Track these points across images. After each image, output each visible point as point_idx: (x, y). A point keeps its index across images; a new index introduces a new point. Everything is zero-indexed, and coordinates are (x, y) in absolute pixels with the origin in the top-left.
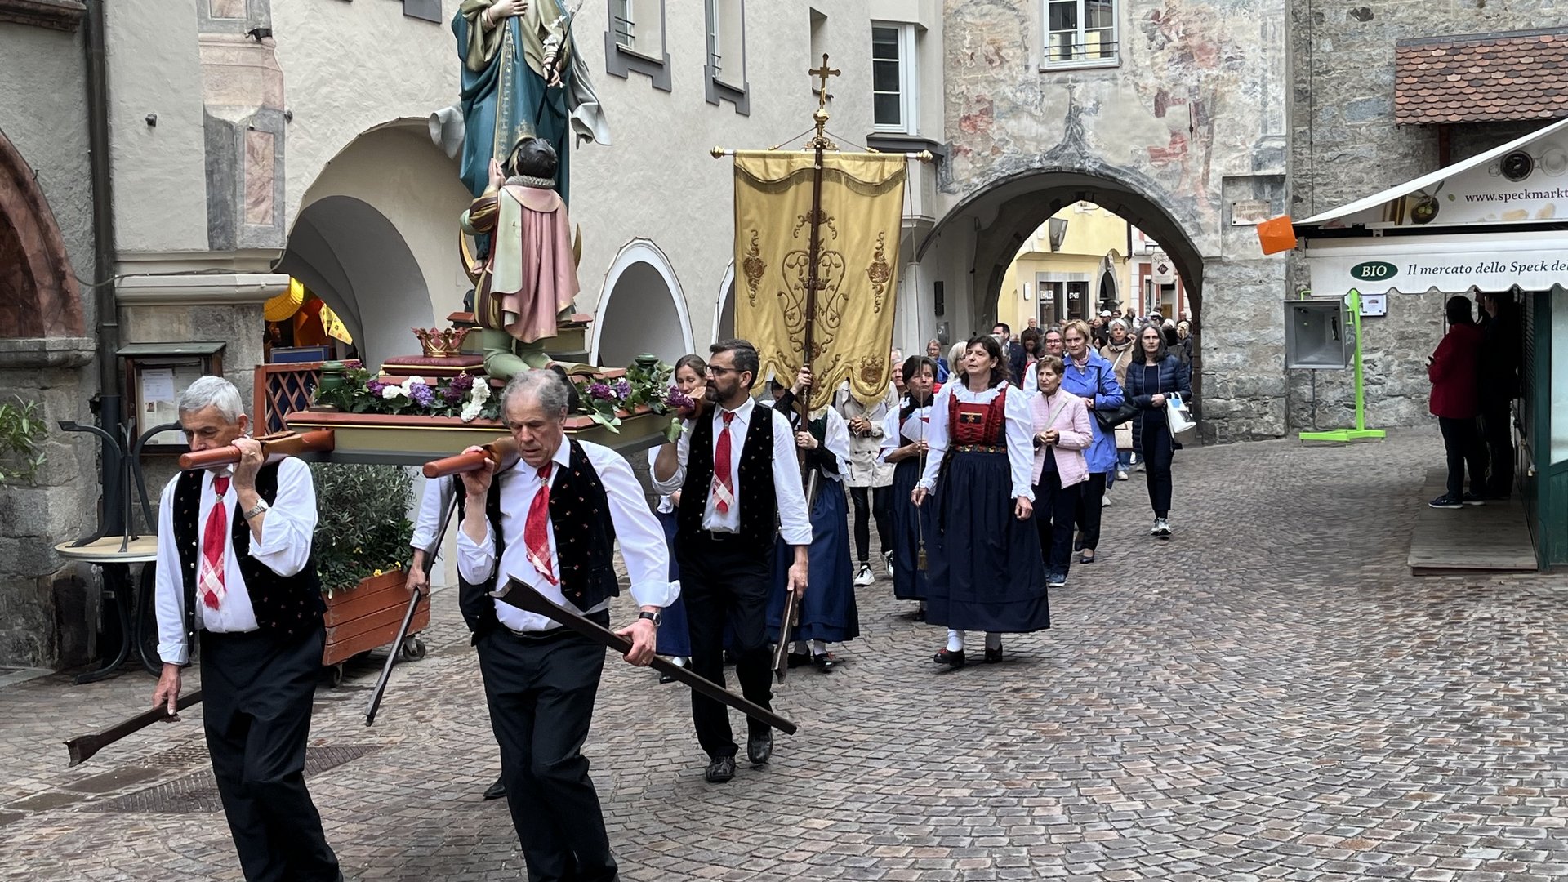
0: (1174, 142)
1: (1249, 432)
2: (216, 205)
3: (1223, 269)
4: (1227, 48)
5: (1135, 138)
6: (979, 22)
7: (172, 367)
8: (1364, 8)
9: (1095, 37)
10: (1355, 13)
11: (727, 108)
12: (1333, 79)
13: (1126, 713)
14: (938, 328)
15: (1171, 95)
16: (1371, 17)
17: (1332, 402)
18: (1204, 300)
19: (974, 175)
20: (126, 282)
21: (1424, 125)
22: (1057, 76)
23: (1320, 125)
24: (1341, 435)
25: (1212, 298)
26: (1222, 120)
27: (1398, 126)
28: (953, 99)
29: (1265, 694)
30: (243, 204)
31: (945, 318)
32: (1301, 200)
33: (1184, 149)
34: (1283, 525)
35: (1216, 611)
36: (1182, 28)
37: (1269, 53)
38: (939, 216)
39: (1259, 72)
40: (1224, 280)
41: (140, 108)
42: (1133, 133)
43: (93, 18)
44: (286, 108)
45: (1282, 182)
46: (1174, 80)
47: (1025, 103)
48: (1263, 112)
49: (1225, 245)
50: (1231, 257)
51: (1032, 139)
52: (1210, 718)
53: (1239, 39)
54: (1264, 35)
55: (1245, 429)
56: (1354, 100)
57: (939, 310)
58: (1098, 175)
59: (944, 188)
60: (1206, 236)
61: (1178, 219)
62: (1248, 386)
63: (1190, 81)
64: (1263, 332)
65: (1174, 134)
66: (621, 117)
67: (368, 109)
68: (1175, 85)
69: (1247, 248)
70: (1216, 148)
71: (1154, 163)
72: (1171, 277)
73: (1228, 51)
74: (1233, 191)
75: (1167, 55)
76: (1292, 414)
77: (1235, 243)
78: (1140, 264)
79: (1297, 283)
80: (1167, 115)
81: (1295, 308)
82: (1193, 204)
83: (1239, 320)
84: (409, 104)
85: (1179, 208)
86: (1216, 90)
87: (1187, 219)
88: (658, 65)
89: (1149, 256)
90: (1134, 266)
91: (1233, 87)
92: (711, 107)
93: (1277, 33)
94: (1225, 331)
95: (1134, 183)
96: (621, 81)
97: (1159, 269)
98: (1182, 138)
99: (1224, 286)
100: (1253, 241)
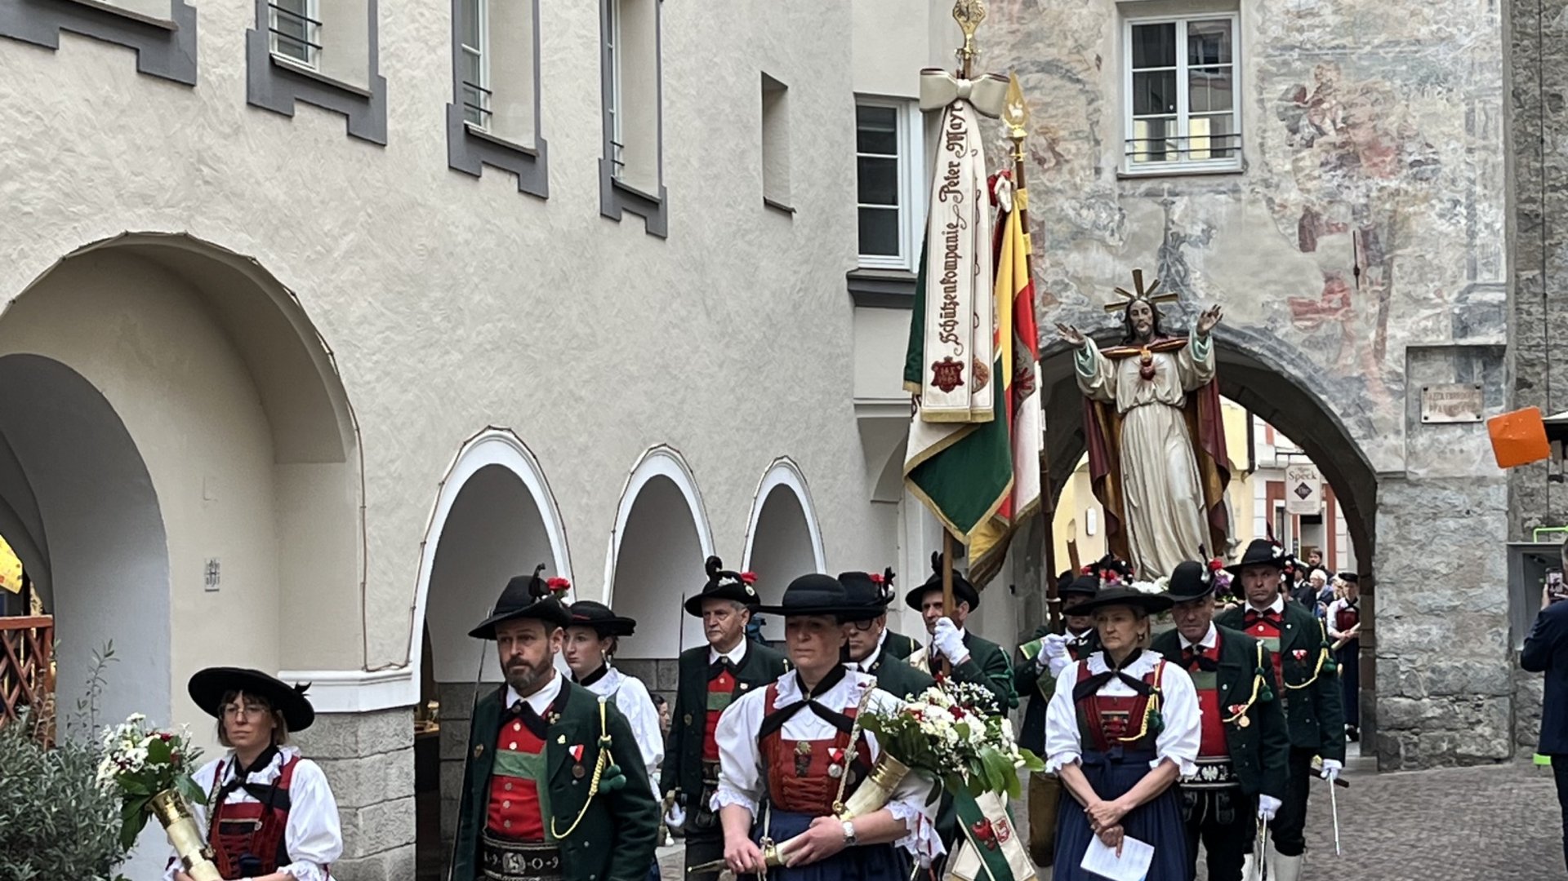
0: (1330, 291)
1: (1452, 751)
3: (1409, 491)
4: (1410, 147)
5: (1268, 282)
9: (1203, 127)
11: (632, 225)
15: (1324, 218)
18: (1379, 540)
22: (1145, 185)
23: (1559, 268)
25: (1391, 537)
26: (1405, 256)
32: (1530, 386)
33: (1345, 302)
36: (1341, 114)
37: (1478, 156)
39: (1462, 184)
40: (1411, 507)
42: (1265, 276)
45: (1501, 357)
46: (1329, 194)
47: (1096, 226)
48: (1470, 246)
49: (1412, 453)
50: (1422, 473)
51: (1105, 282)
53: (1431, 132)
54: (1470, 127)
55: (1445, 746)
60: (1381, 438)
61: (1337, 411)
62: (1449, 678)
63: (1355, 197)
64: (1472, 592)
65: (1329, 279)
66: (469, 236)
67: (77, 217)
68: (1330, 202)
69: (1445, 459)
70: (1396, 302)
71: (1298, 323)
72: (1315, 503)
73: (1413, 152)
74: (1423, 369)
75: (1318, 155)
76: (1521, 723)
77: (1426, 450)
78: (1268, 483)
79: (1525, 515)
80: (1318, 248)
81: (1524, 555)
82: (1360, 389)
83: (1435, 572)
84: (142, 211)
85: (1338, 395)
86: (1395, 211)
87: (1351, 411)
88: (528, 157)
89: (1282, 470)
90: (1257, 486)
91: (1423, 207)
92: (609, 223)
93: (1491, 125)
94: (1413, 590)
95: (1267, 353)
96: (470, 181)
97: (1297, 491)
98: (1341, 285)
99: (1409, 518)
100: (1457, 448)
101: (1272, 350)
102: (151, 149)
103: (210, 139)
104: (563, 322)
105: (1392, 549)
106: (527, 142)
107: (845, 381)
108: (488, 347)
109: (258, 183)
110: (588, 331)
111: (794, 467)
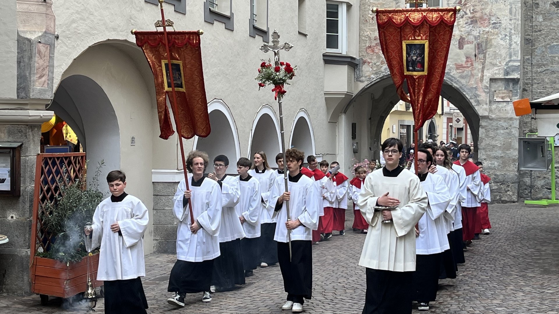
0: (467, 61)
1: (500, 199)
2: (21, 78)
3: (489, 121)
4: (493, 18)
8: (557, 2)
10: (554, 3)
11: (259, 39)
12: (543, 34)
14: (353, 145)
15: (466, 39)
17: (540, 186)
18: (480, 136)
19: (373, 74)
23: (536, 55)
24: (544, 202)
25: (484, 135)
26: (490, 51)
28: (363, 38)
30: (34, 78)
31: (357, 140)
32: (527, 91)
33: (472, 65)
36: (472, 8)
37: (513, 21)
38: (355, 93)
39: (508, 30)
40: (490, 127)
44: (56, 33)
45: (518, 82)
46: (468, 32)
48: (510, 48)
49: (491, 111)
50: (493, 116)
53: (499, 14)
54: (511, 13)
55: (498, 198)
56: (552, 44)
57: (354, 137)
59: (358, 79)
60: (482, 106)
61: (469, 98)
62: (500, 177)
63: (475, 33)
64: (508, 152)
65: (467, 58)
66: (210, 42)
67: (94, 35)
68: (468, 35)
69: (500, 112)
70: (487, 65)
71: (457, 71)
72: (462, 124)
73: (494, 20)
74: (494, 85)
75: (465, 21)
76: (521, 191)
77: (495, 109)
78: (447, 118)
79: (524, 129)
80: (464, 48)
81: (523, 141)
82: (476, 91)
83: (496, 146)
84: (113, 33)
85: (469, 93)
86: (487, 38)
87: (473, 97)
88: (228, 18)
89: (452, 114)
90: (444, 119)
91: (496, 37)
92: (252, 38)
93: (517, 12)
94: (490, 151)
95: (448, 80)
96: (211, 25)
97: (456, 121)
98: (471, 59)
99: (489, 130)
100: (504, 109)
101: (449, 79)
102: (116, 14)
103: (133, 12)
104: (237, 68)
105: (484, 139)
106: (228, 14)
107: (321, 86)
108: (216, 75)
109: (148, 25)
110: (245, 70)
111: (306, 111)
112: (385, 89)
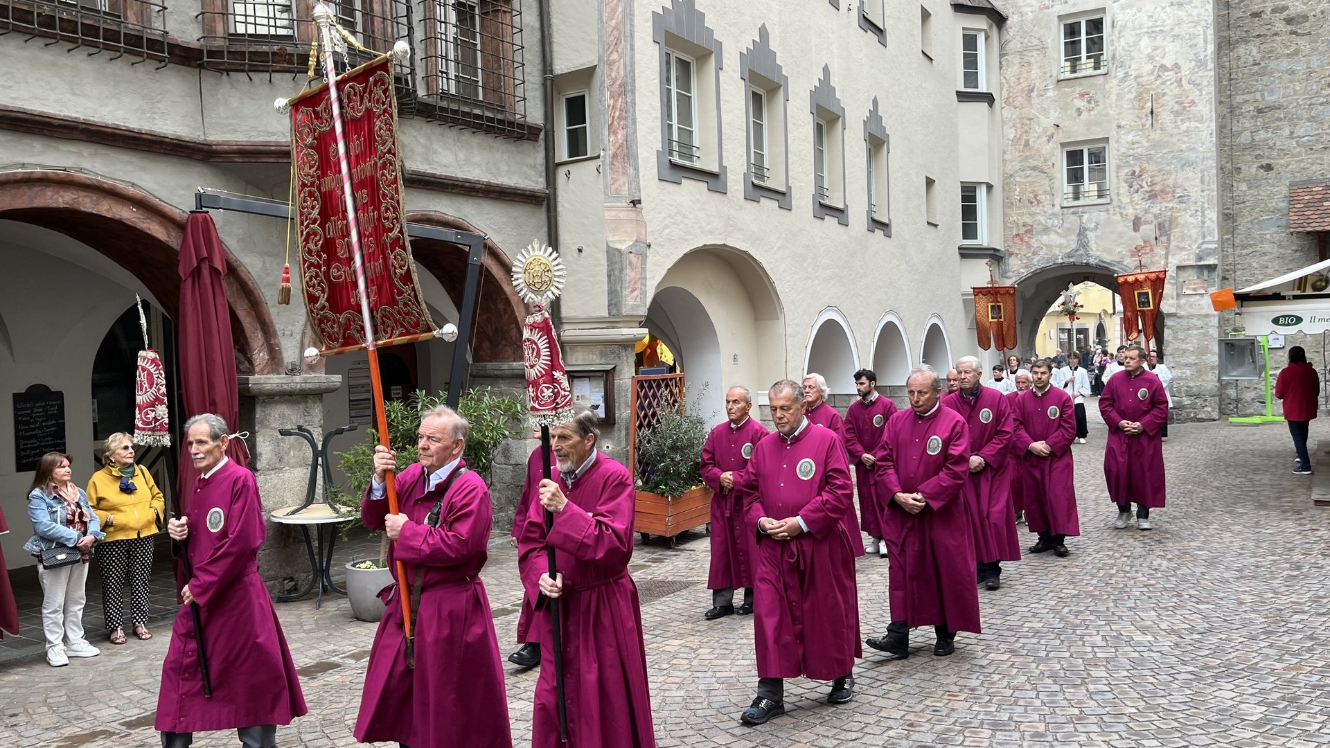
0: (1145, 246)
1: (1195, 417)
2: (612, 293)
3: (1178, 320)
4: (1178, 191)
5: (1120, 244)
6: (1024, 180)
7: (589, 377)
8: (1267, 164)
9: (1095, 187)
10: (1262, 167)
11: (879, 233)
12: (1247, 207)
13: (1135, 583)
14: (1000, 356)
15: (1143, 219)
16: (1272, 169)
17: (1249, 399)
18: (1165, 339)
19: (1022, 268)
20: (567, 333)
21: (1309, 233)
22: (1072, 210)
23: (1240, 234)
24: (1257, 420)
25: (1170, 337)
26: (1176, 232)
27: (1292, 233)
28: (1009, 225)
29: (1225, 575)
30: (626, 292)
32: (1227, 279)
33: (1152, 250)
34: (1223, 473)
35: (1187, 524)
36: (1150, 180)
37: (1206, 193)
39: (1199, 204)
40: (1178, 326)
41: (574, 243)
42: (1119, 242)
43: (552, 197)
44: (648, 241)
45: (1215, 268)
46: (1145, 210)
47: (1053, 226)
48: (1202, 227)
49: (1179, 306)
50: (1183, 313)
51: (1057, 246)
52: (1190, 587)
53: (1186, 184)
54: (1202, 182)
55: (1192, 415)
56: (1261, 219)
58: (1097, 267)
59: (1004, 274)
60: (1169, 301)
62: (1194, 389)
63: (1155, 210)
64: (1204, 357)
65: (1145, 241)
66: (821, 240)
67: (688, 240)
68: (1145, 213)
69: (1193, 308)
70: (1172, 249)
71: (1133, 259)
74: (1184, 274)
75: (1140, 196)
76: (1223, 406)
77: (1184, 305)
79: (1225, 328)
80: (1141, 230)
81: (1225, 343)
83: (1187, 350)
84: (710, 237)
86: (1172, 215)
88: (842, 211)
91: (1183, 213)
92: (870, 232)
93: (1211, 181)
96: (821, 221)
98: (1150, 243)
99: (1177, 330)
100: (1197, 303)
101: (1122, 269)
102: (713, 215)
103: (732, 211)
105: (1170, 342)
106: (841, 206)
107: (957, 285)
109: (749, 225)
111: (939, 317)
112: (1038, 286)
